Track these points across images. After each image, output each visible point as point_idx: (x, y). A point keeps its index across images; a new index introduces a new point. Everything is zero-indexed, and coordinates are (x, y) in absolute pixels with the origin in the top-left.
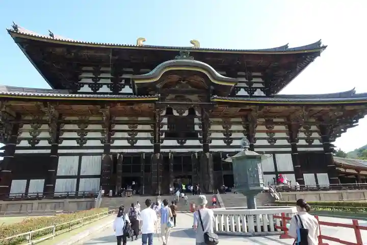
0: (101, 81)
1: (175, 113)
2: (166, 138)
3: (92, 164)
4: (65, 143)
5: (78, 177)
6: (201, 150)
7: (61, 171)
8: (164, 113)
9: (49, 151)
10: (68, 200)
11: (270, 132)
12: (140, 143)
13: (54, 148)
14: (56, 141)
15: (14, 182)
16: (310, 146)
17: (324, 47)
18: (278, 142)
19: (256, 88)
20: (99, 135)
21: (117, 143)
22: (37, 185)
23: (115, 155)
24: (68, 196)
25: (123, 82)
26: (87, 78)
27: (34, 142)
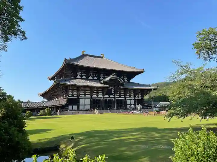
0: (83, 74)
2: (106, 95)
3: (88, 102)
4: (81, 96)
5: (85, 105)
6: (114, 98)
7: (80, 104)
11: (130, 94)
12: (99, 96)
13: (78, 97)
15: (69, 106)
16: (138, 98)
17: (145, 71)
18: (131, 97)
19: (125, 79)
21: (94, 96)
22: (75, 107)
23: (94, 99)
24: (82, 110)
25: (89, 75)
26: (78, 73)
27: (73, 95)
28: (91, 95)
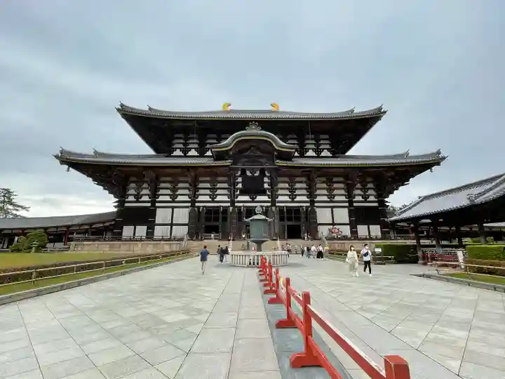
0: (190, 146)
1: (248, 173)
2: (240, 194)
3: (182, 215)
4: (161, 198)
5: (172, 225)
6: (269, 204)
7: (158, 220)
8: (239, 173)
9: (149, 205)
10: (163, 242)
11: (330, 190)
12: (219, 198)
13: (153, 202)
14: (154, 196)
15: (125, 228)
16: (366, 202)
17: (385, 112)
18: (337, 198)
19: (323, 149)
20: (187, 192)
21: (200, 198)
22: (142, 230)
23: (199, 207)
24: (163, 239)
26: (178, 144)
27: (138, 197)
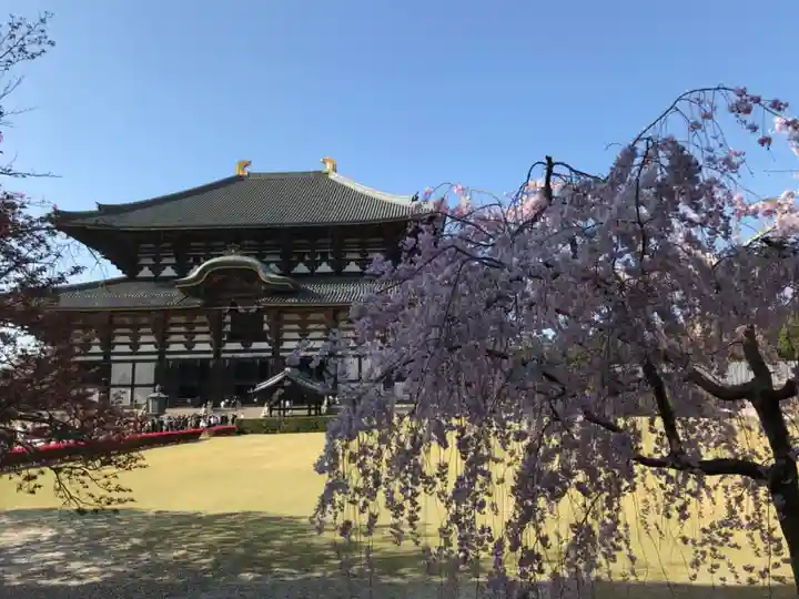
0: (164, 261)
2: (229, 341)
3: (146, 372)
4: (118, 349)
5: (133, 386)
6: (270, 354)
7: (114, 381)
8: (228, 309)
9: (101, 358)
12: (198, 347)
13: (107, 355)
14: (108, 345)
20: (152, 339)
21: (173, 348)
26: (146, 259)
27: (85, 347)
28: (162, 344)
